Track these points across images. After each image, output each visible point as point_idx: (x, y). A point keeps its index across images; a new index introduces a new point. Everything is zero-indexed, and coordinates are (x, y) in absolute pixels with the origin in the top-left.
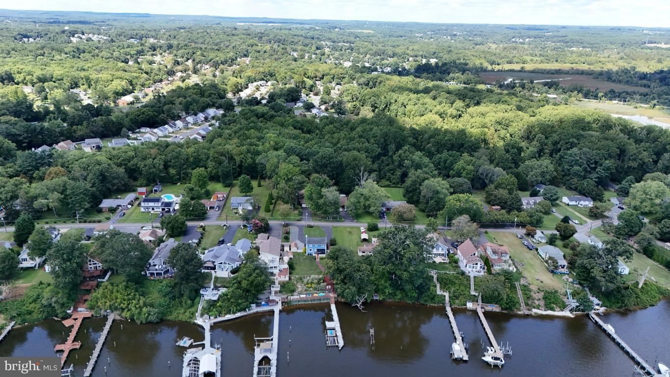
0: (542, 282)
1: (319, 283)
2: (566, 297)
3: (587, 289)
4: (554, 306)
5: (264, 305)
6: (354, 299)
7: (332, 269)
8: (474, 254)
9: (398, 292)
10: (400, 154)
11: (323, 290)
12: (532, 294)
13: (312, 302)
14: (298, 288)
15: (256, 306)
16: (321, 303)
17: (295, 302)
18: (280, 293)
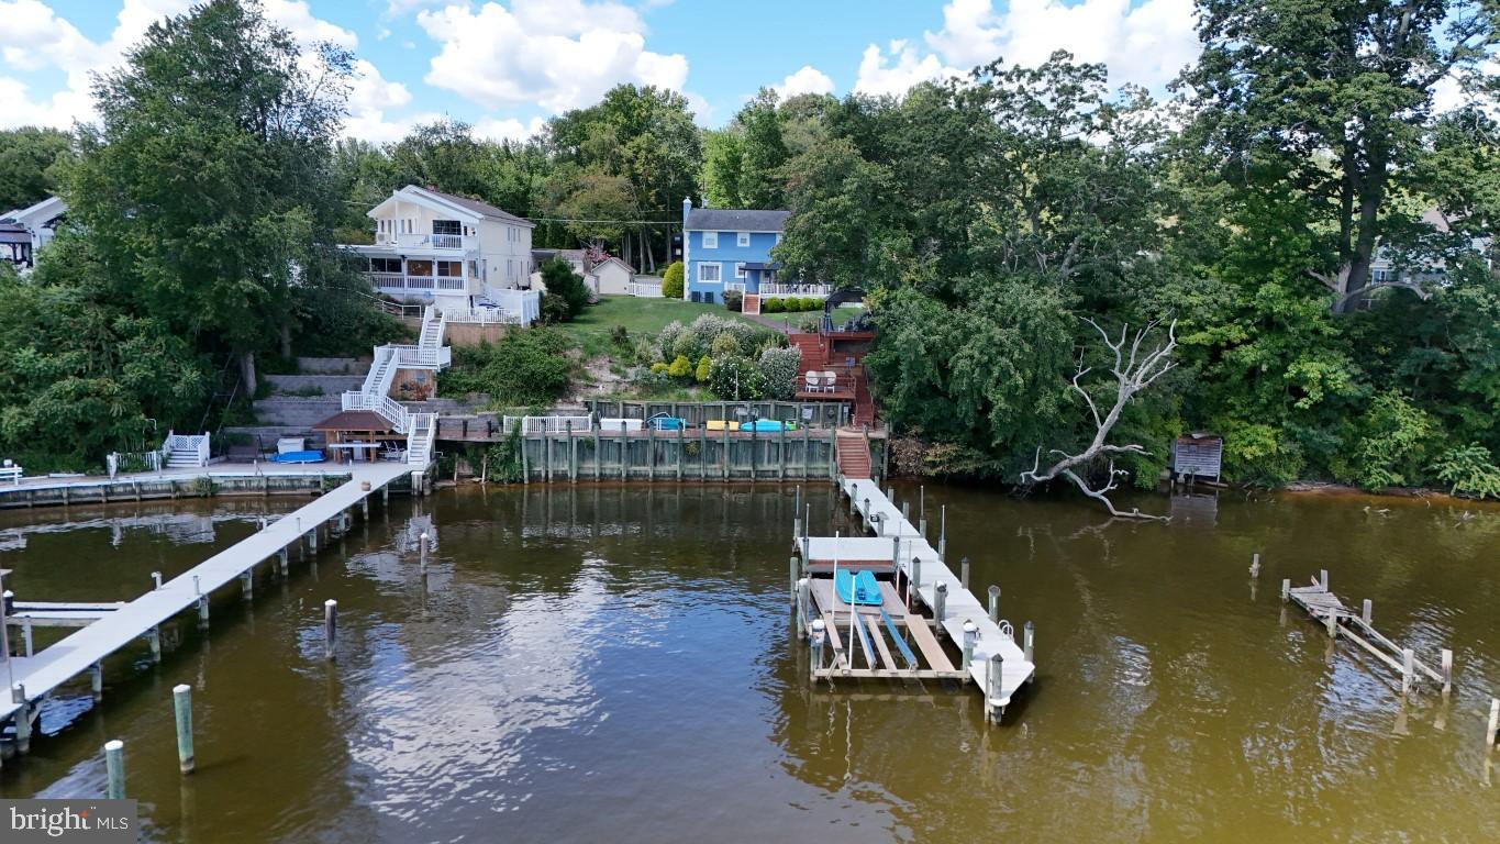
1: (748, 355)
5: (288, 458)
11: (777, 390)
13: (695, 468)
14: (592, 383)
15: (216, 459)
16: (763, 473)
17: (555, 454)
18: (438, 395)
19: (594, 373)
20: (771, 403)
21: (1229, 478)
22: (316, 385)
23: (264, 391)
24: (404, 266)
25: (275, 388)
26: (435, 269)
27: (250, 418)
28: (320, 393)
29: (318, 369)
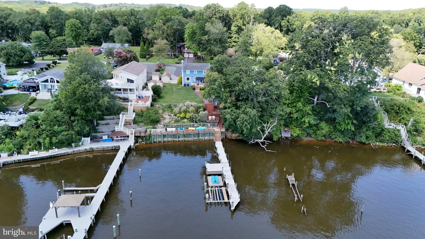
1: (197, 111)
5: (105, 140)
6: (254, 130)
7: (217, 83)
9: (323, 124)
11: (203, 121)
13: (186, 139)
14: (164, 119)
15: (92, 141)
16: (200, 139)
17: (158, 137)
18: (133, 124)
19: (165, 116)
20: (201, 123)
21: (292, 137)
22: (108, 123)
23: (98, 124)
24: (122, 90)
25: (100, 124)
26: (129, 90)
27: (96, 131)
28: (109, 124)
29: (108, 118)
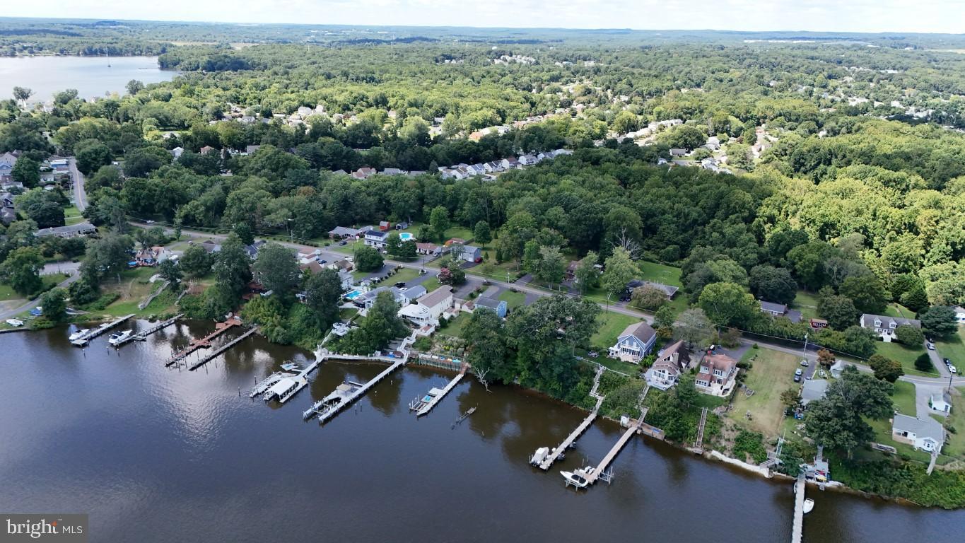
0: (750, 419)
2: (774, 449)
3: (820, 449)
4: (748, 455)
5: (389, 355)
8: (669, 359)
10: (715, 224)
11: (459, 356)
12: (723, 430)
14: (435, 347)
15: (381, 354)
17: (423, 361)
19: (437, 345)
22: (396, 343)
29: (397, 339)
